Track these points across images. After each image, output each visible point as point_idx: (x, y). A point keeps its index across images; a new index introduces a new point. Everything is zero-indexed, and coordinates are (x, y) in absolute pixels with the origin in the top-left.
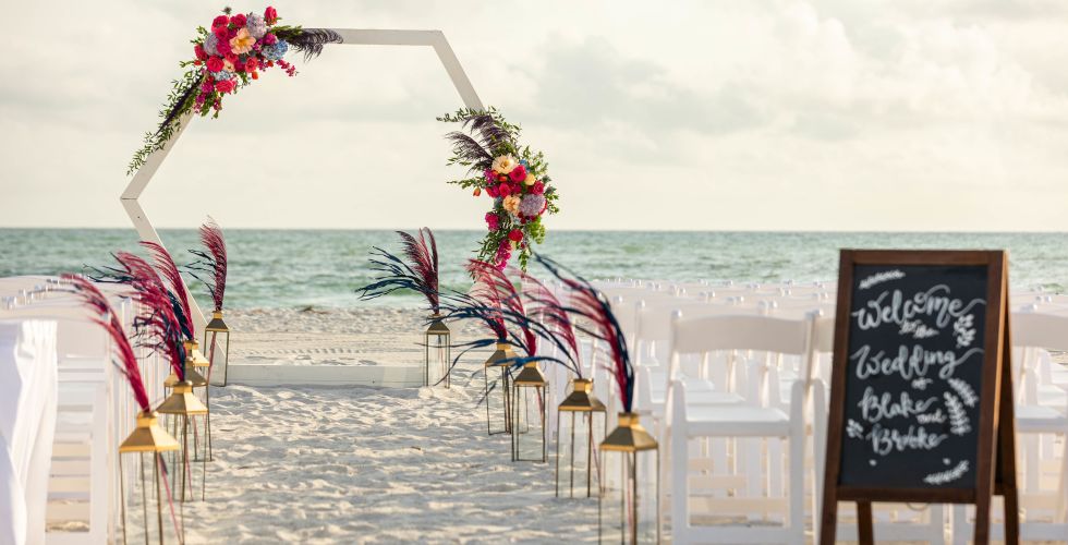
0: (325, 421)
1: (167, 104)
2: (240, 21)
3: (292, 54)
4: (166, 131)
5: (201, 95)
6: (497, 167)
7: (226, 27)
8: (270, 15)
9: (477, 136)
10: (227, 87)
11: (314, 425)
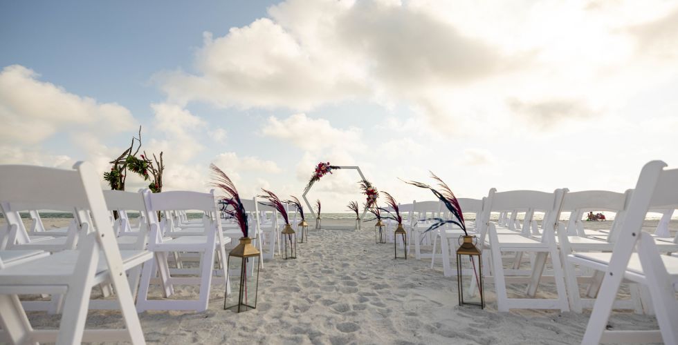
0: (337, 238)
1: (310, 179)
2: (323, 164)
3: (332, 170)
4: (311, 184)
5: (316, 178)
6: (369, 189)
7: (321, 165)
8: (328, 163)
9: (364, 184)
10: (321, 176)
11: (334, 239)
